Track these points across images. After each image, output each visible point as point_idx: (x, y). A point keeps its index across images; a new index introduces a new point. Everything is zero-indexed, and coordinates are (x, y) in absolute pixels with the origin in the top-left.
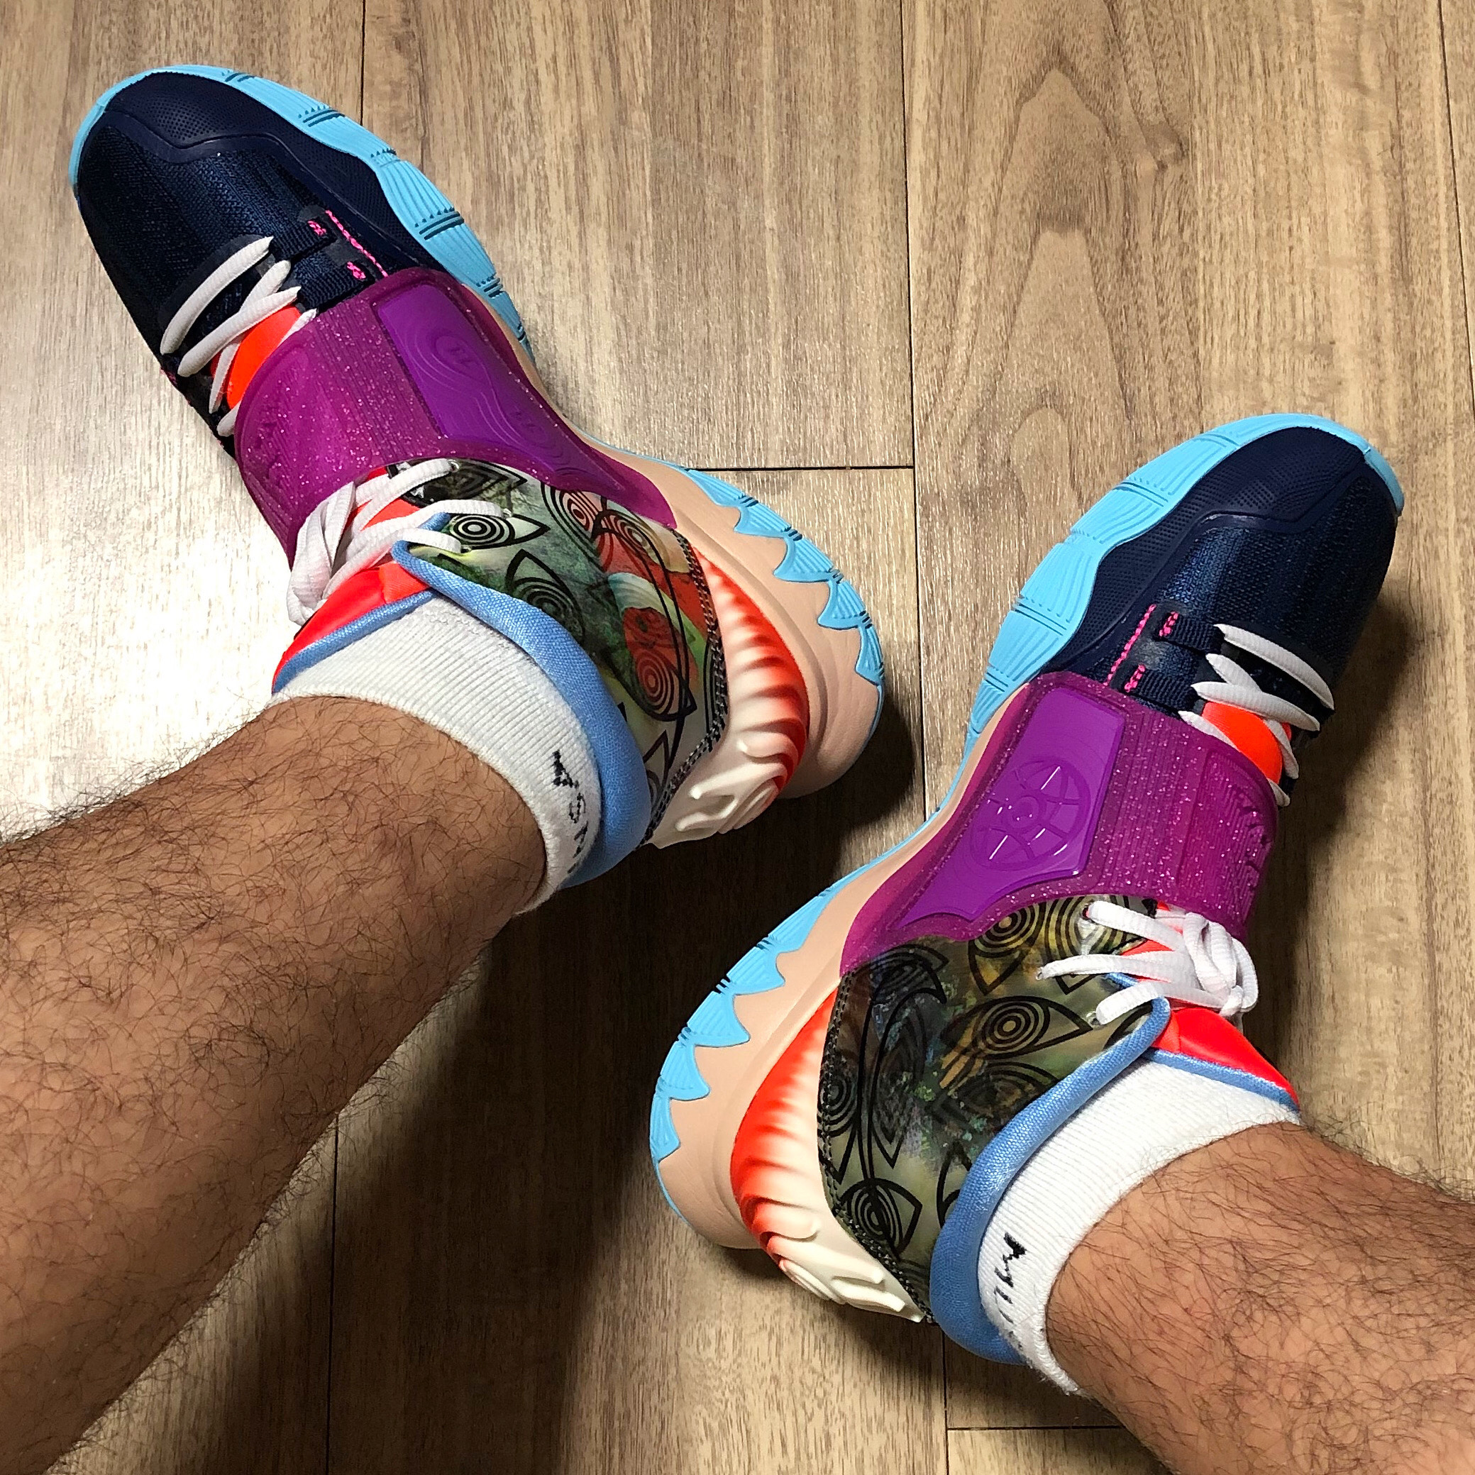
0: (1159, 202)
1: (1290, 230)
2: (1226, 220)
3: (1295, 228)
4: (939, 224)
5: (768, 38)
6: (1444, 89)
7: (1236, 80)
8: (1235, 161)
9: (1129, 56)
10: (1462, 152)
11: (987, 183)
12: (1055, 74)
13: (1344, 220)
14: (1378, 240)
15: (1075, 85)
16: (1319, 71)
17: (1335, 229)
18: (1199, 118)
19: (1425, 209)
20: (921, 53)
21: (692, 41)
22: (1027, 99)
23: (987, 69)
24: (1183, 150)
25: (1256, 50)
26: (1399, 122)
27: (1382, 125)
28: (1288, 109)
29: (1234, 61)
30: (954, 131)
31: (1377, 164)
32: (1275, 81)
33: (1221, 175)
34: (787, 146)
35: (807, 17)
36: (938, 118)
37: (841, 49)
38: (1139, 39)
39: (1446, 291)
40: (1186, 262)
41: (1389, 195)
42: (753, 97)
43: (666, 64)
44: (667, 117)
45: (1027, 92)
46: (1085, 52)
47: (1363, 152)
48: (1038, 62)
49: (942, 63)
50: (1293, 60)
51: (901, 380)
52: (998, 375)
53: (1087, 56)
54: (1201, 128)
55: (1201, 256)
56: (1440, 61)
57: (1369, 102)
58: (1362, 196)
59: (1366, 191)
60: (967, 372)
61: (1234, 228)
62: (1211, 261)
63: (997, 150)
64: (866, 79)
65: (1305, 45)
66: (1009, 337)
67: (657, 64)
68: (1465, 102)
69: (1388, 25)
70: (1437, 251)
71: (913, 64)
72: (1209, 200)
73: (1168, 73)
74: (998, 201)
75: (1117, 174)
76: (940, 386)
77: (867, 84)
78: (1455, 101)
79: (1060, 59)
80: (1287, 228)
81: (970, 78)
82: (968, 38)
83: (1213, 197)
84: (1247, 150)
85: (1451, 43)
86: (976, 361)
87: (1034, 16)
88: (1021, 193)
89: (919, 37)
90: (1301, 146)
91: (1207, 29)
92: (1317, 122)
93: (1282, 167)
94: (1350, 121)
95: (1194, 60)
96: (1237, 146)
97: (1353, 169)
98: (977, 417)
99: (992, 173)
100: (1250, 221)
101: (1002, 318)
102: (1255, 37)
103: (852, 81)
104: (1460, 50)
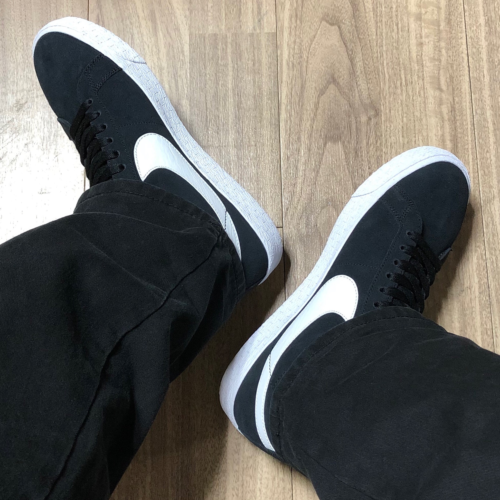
0: (369, 132)
1: (415, 141)
2: (393, 138)
3: (417, 141)
4: (291, 140)
5: (231, 73)
6: (470, 89)
7: (396, 87)
8: (396, 117)
9: (358, 79)
10: (476, 112)
11: (308, 125)
12: (332, 86)
13: (434, 138)
14: (447, 145)
15: (339, 90)
16: (425, 84)
17: (431, 141)
18: (383, 101)
19: (463, 133)
20: (284, 79)
21: (204, 75)
22: (322, 95)
23: (308, 84)
24: (377, 113)
25: (403, 76)
26: (454, 102)
27: (448, 103)
28: (414, 98)
29: (395, 80)
30: (296, 106)
31: (446, 117)
32: (410, 87)
33: (391, 122)
34: (237, 112)
35: (244, 66)
36: (291, 103)
37: (256, 77)
38: (361, 72)
39: (471, 163)
40: (379, 153)
41: (450, 128)
42: (225, 95)
43: (194, 82)
44: (195, 102)
45: (322, 92)
46: (342, 77)
47: (441, 113)
48: (326, 82)
49: (292, 82)
50: (416, 80)
51: (278, 196)
52: (312, 194)
53: (343, 79)
54: (383, 105)
55: (384, 151)
56: (468, 80)
57: (443, 95)
58: (441, 129)
59: (442, 127)
60: (301, 193)
61: (395, 141)
62: (387, 153)
63: (311, 113)
64: (265, 88)
65: (421, 74)
66: (316, 180)
67: (191, 82)
68: (477, 95)
69: (450, 67)
70: (468, 149)
71: (282, 82)
72: (386, 131)
73: (372, 85)
74: (312, 132)
75: (354, 122)
76: (292, 198)
77: (266, 90)
78: (474, 94)
79: (333, 80)
80: (414, 141)
81: (302, 88)
82: (301, 73)
83: (388, 130)
84: (400, 113)
85: (472, 73)
86: (304, 189)
87: (324, 65)
88: (320, 129)
89: (284, 73)
90: (419, 111)
91: (385, 69)
92: (425, 102)
93: (412, 119)
94: (436, 102)
95: (381, 80)
96: (396, 111)
97: (437, 119)
98: (305, 209)
99: (310, 121)
100: (401, 138)
101: (313, 174)
102: (403, 72)
103: (260, 88)
104: (475, 75)
